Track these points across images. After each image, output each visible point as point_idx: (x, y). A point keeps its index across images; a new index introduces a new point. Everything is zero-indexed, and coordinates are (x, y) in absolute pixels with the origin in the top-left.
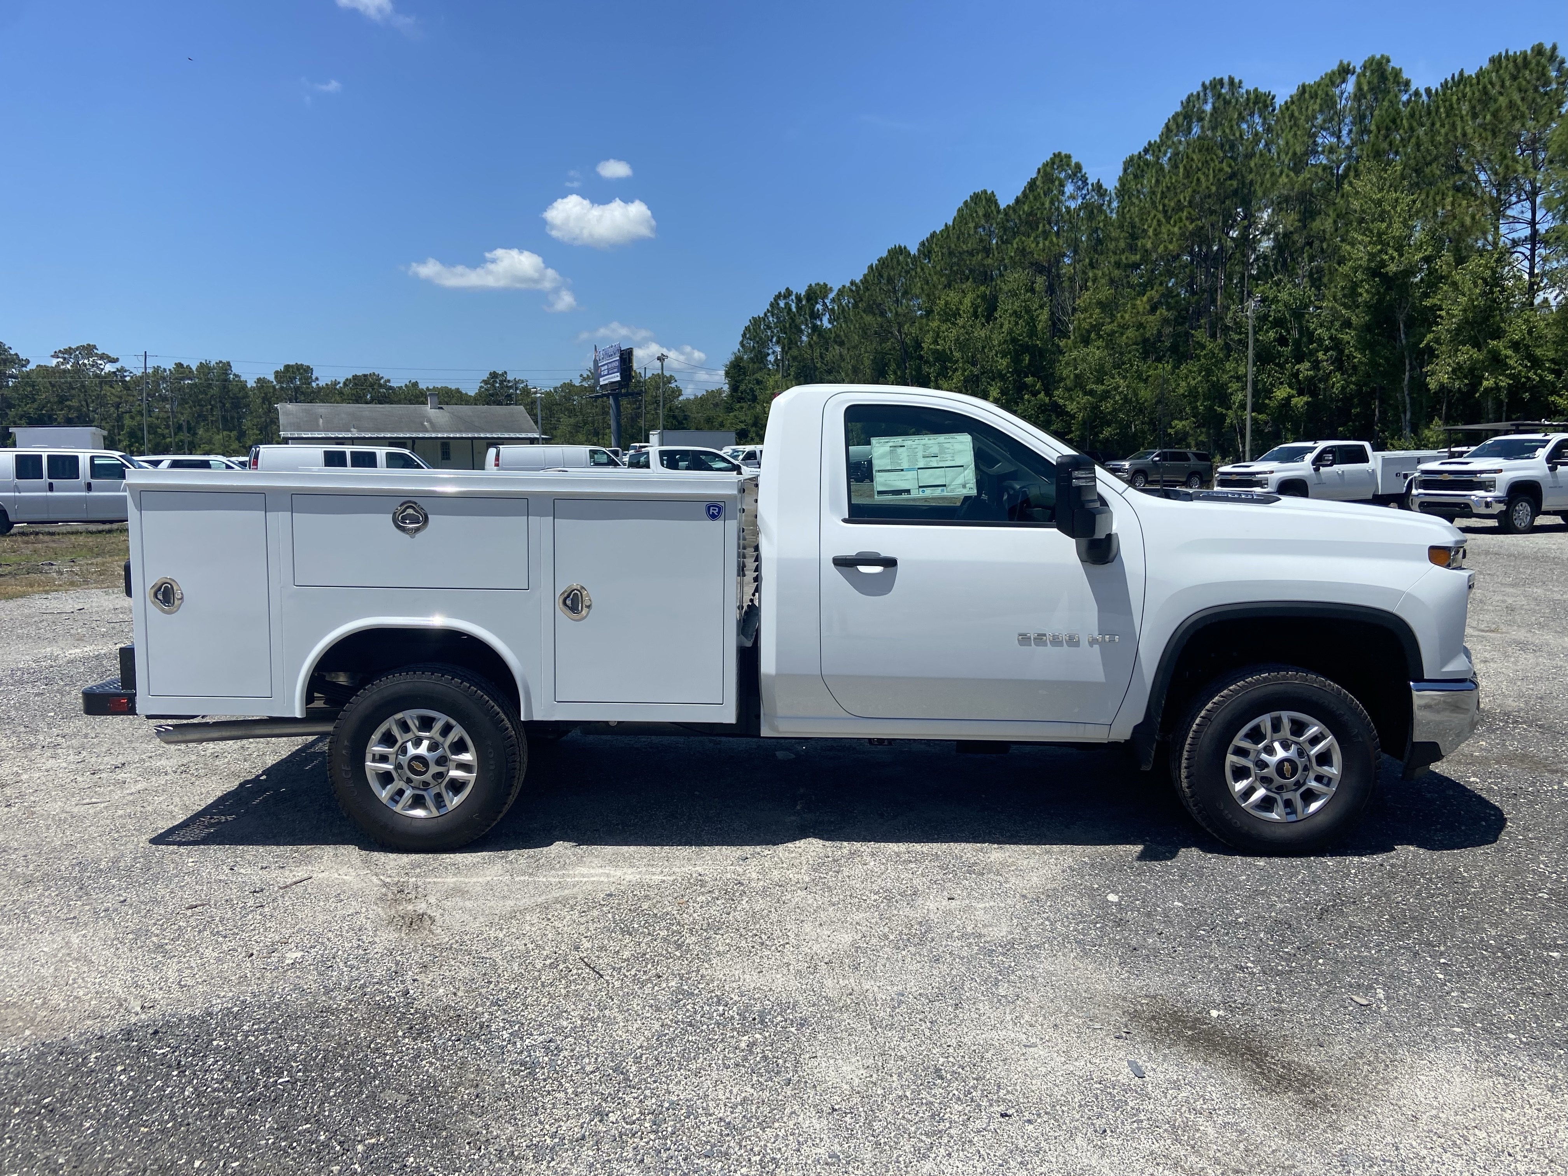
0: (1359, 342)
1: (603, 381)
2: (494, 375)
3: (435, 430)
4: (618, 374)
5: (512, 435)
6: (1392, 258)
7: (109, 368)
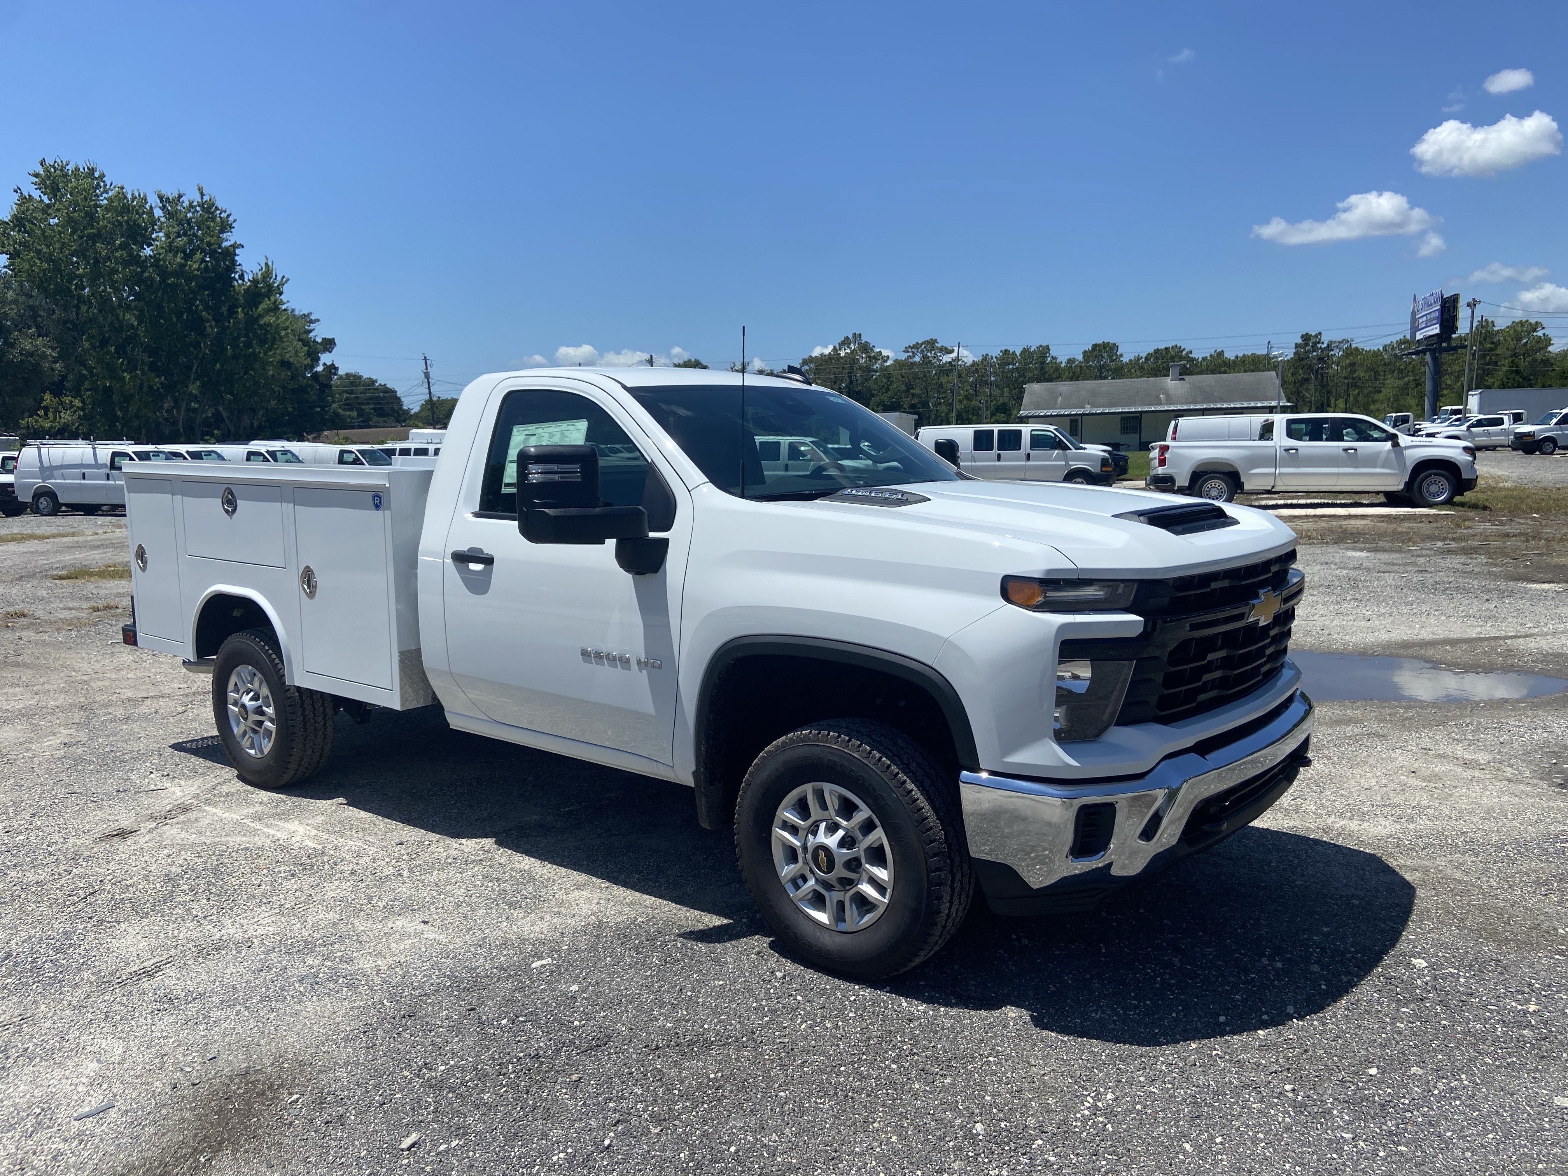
1: (1419, 336)
2: (1306, 337)
3: (1169, 403)
4: (1438, 326)
5: (1252, 404)
7: (947, 358)
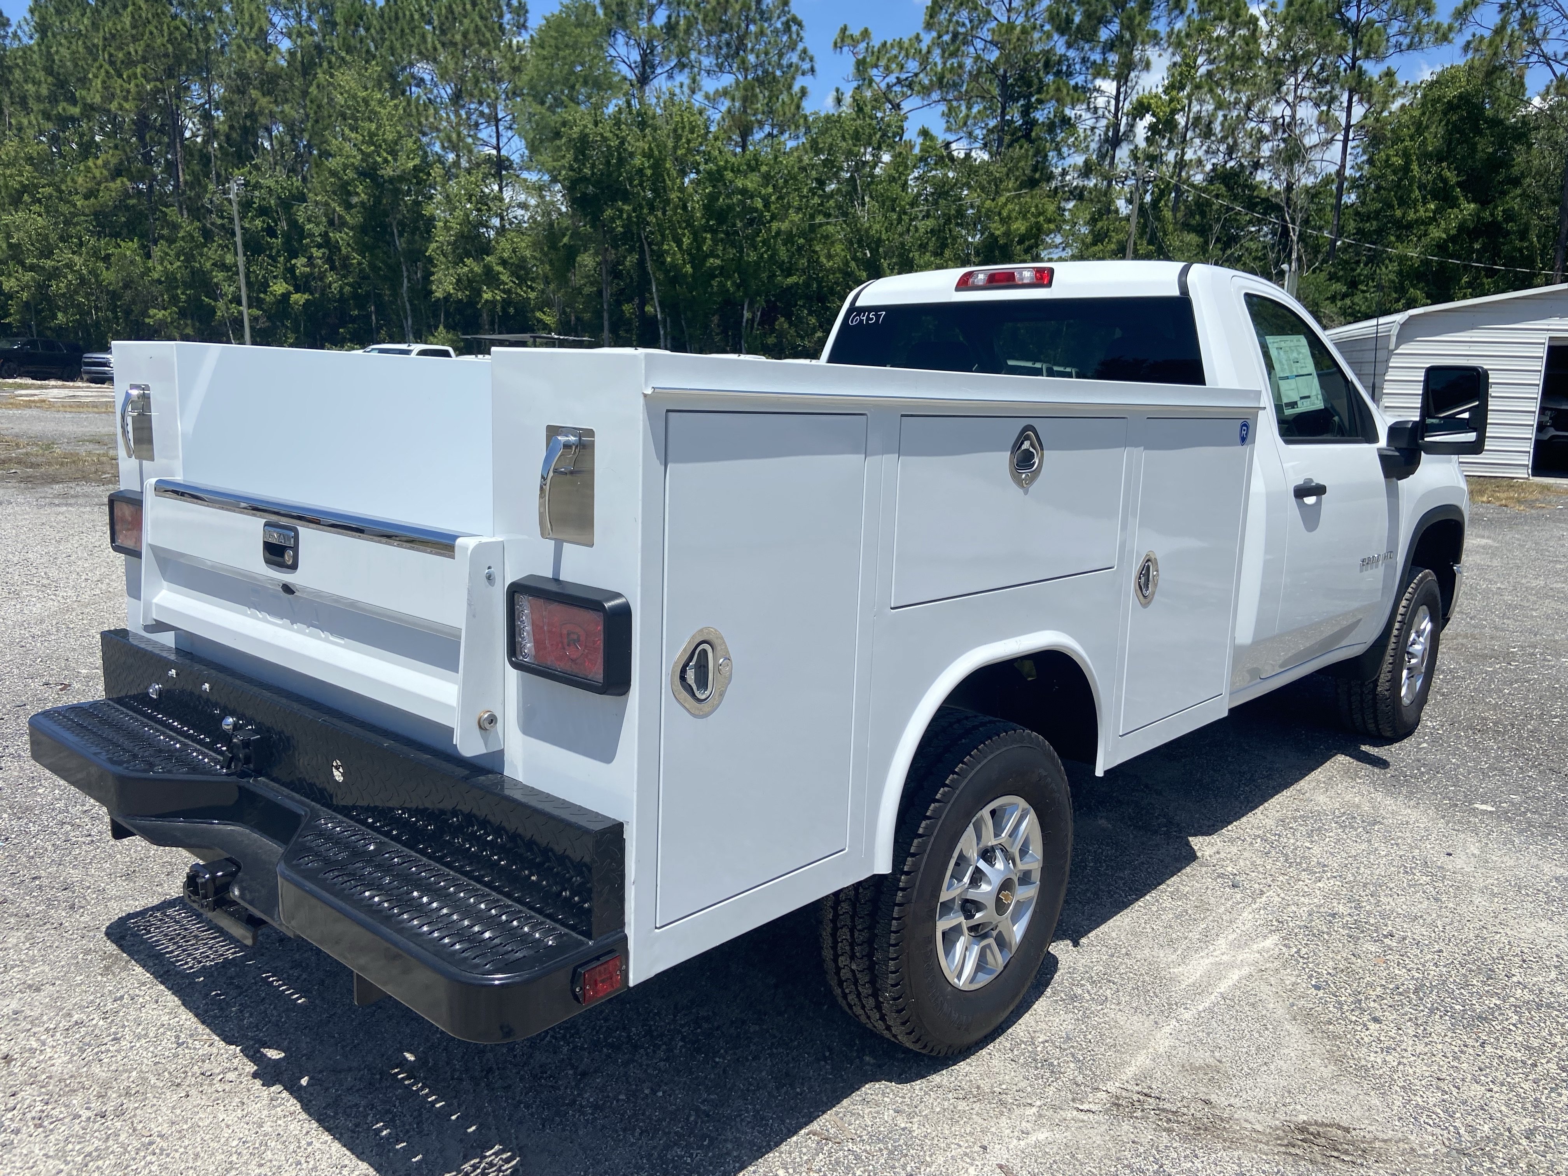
0: (356, 243)
6: (386, 161)
